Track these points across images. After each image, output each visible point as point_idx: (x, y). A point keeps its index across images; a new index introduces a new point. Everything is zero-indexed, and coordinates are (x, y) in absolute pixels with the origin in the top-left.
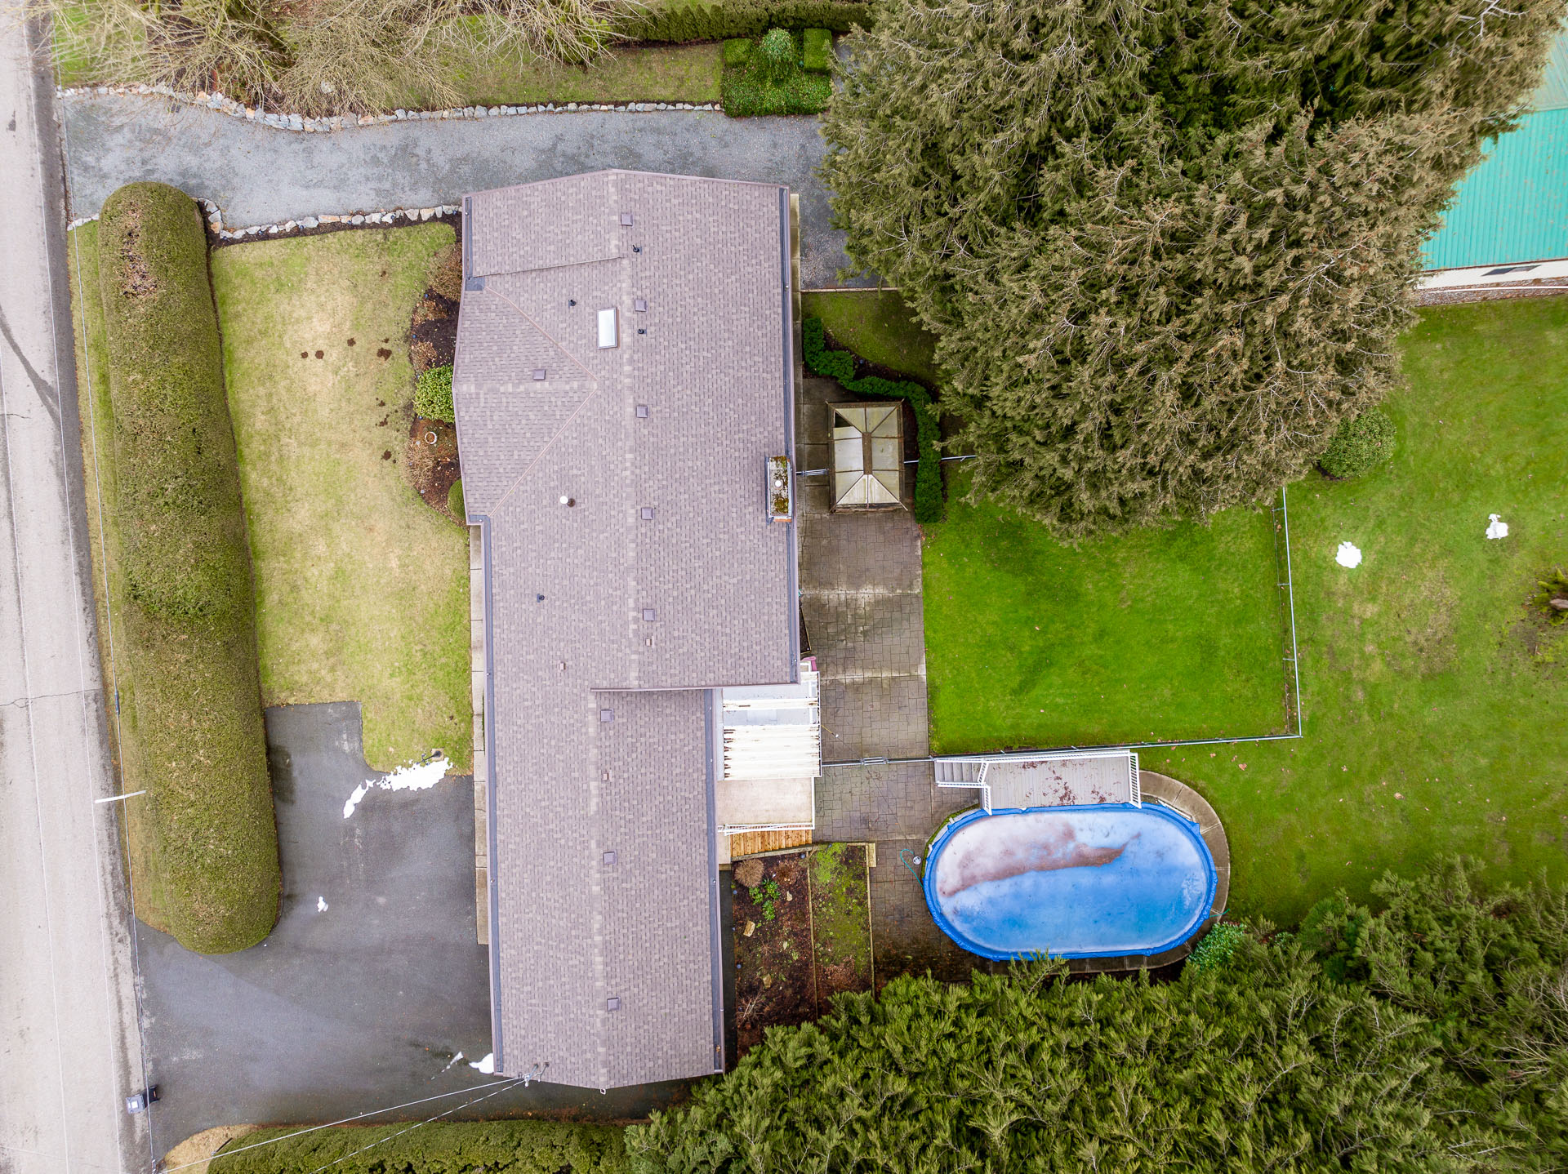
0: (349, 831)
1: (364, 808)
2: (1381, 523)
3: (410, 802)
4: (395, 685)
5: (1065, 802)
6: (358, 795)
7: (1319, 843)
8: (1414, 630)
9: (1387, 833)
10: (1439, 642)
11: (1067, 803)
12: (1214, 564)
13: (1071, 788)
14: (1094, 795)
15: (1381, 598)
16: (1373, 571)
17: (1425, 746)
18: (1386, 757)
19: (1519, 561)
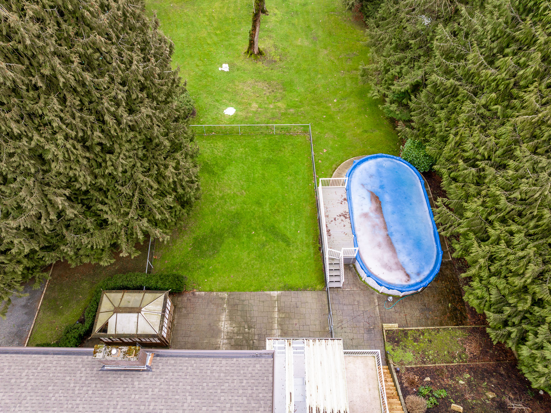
2: (217, 101)
5: (348, 216)
8: (264, 92)
10: (270, 86)
11: (348, 215)
12: (228, 157)
13: (340, 214)
14: (343, 203)
15: (249, 101)
16: (238, 104)
17: (314, 92)
18: (319, 104)
19: (239, 63)
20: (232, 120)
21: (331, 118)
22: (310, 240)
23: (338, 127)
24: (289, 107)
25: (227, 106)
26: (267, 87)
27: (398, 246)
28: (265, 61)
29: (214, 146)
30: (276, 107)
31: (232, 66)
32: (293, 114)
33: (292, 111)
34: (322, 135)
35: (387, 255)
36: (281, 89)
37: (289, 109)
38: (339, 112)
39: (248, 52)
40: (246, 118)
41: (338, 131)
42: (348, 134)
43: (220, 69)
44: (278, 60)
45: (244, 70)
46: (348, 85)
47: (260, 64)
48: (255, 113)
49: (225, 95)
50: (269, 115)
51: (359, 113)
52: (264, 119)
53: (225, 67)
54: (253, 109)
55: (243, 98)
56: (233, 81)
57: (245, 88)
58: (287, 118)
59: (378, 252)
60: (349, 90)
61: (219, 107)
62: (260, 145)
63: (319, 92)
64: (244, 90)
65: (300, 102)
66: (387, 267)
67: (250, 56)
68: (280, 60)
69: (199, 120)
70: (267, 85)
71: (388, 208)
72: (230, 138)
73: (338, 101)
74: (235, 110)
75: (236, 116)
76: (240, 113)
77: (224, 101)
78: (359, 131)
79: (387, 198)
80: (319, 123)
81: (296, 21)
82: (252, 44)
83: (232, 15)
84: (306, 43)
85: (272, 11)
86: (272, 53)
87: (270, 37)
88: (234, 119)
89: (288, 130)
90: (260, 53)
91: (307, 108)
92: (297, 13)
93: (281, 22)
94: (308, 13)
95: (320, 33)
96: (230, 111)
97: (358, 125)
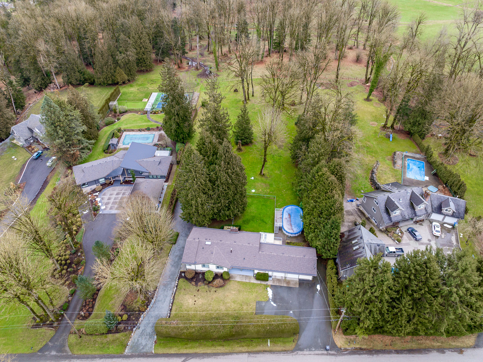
0: (278, 305)
1: (275, 302)
3: (274, 294)
4: (254, 295)
5: (282, 218)
6: (272, 303)
7: (290, 198)
8: (264, 186)
9: (289, 192)
12: (252, 203)
13: (280, 217)
14: (281, 215)
15: (259, 189)
16: (255, 189)
17: (278, 188)
18: (279, 191)
19: (257, 177)
21: (282, 195)
22: (272, 224)
24: (270, 191)
27: (293, 226)
28: (265, 177)
29: (249, 199)
30: (267, 191)
31: (255, 178)
34: (279, 199)
35: (290, 227)
36: (269, 186)
38: (285, 194)
40: (258, 193)
41: (284, 199)
42: (286, 200)
43: (251, 178)
44: (269, 177)
45: (258, 179)
46: (289, 186)
47: (263, 178)
49: (252, 186)
51: (291, 194)
52: (263, 194)
53: (253, 178)
54: (260, 191)
55: (257, 187)
56: (255, 182)
58: (270, 194)
59: (288, 226)
60: (289, 188)
61: (250, 189)
62: (261, 201)
63: (280, 188)
64: (258, 185)
65: (274, 190)
66: (289, 229)
67: (260, 175)
70: (265, 184)
71: (292, 217)
72: (253, 198)
73: (285, 191)
76: (256, 192)
77: (252, 188)
79: (292, 215)
80: (279, 196)
81: (276, 165)
82: (261, 172)
83: (255, 161)
84: (278, 172)
85: (269, 161)
86: (267, 175)
87: (267, 170)
88: (254, 193)
89: (269, 197)
90: (263, 175)
91: (276, 192)
92: (277, 162)
93: (271, 165)
94: (280, 162)
95: (283, 169)
96: (253, 191)
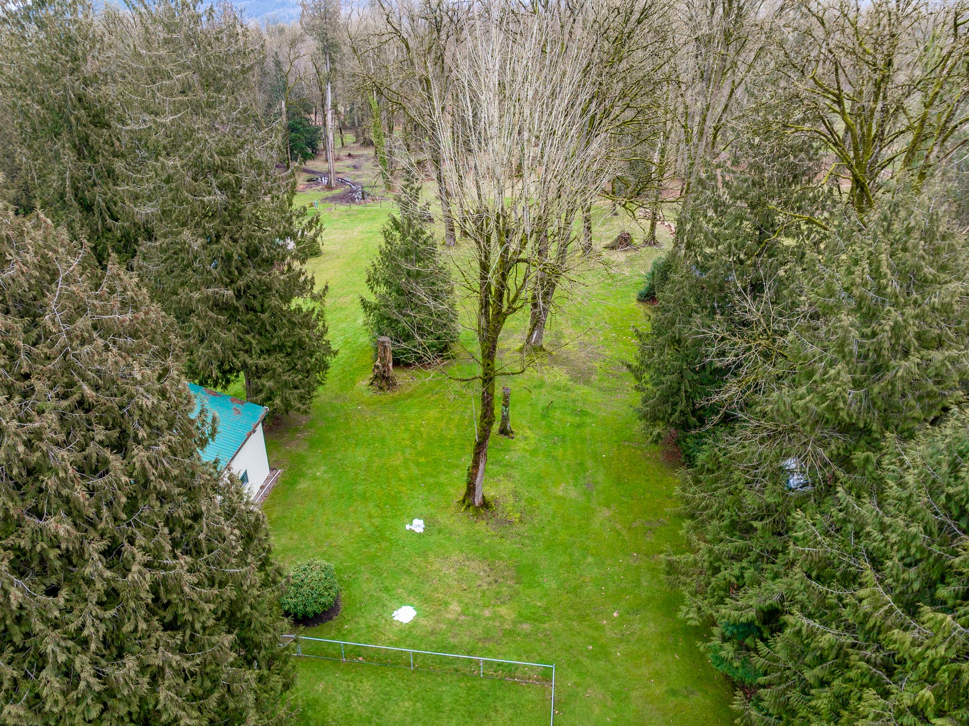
10: (492, 570)
15: (447, 598)
18: (582, 618)
19: (444, 519)
20: (404, 635)
21: (603, 652)
23: (615, 676)
24: (522, 618)
25: (403, 603)
26: (485, 571)
28: (492, 521)
29: (355, 687)
30: (496, 617)
31: (430, 523)
32: (527, 635)
33: (527, 627)
34: (580, 689)
36: (512, 578)
37: (521, 622)
38: (621, 640)
39: (464, 501)
40: (433, 632)
41: (614, 685)
42: (634, 694)
43: (408, 527)
44: (517, 520)
45: (451, 534)
46: (645, 584)
47: (481, 526)
48: (452, 624)
49: (405, 580)
50: (479, 631)
51: (663, 648)
52: (466, 639)
53: (418, 525)
54: (449, 616)
55: (436, 590)
56: (424, 554)
57: (444, 569)
58: (515, 642)
60: (644, 595)
61: (386, 602)
62: (447, 699)
63: (586, 593)
64: (441, 574)
65: (546, 609)
67: (466, 509)
68: (521, 521)
69: (342, 626)
70: (487, 568)
72: (390, 674)
73: (621, 616)
74: (414, 613)
75: (414, 624)
76: (424, 622)
77: (400, 591)
78: (659, 690)
80: (578, 662)
81: (559, 453)
82: (471, 489)
83: (452, 433)
84: (573, 493)
85: (521, 432)
86: (509, 507)
87: (508, 476)
88: (408, 632)
89: (511, 671)
90: (485, 504)
92: (563, 439)
93: (534, 452)
94: (583, 440)
95: (601, 477)
97: (658, 676)
